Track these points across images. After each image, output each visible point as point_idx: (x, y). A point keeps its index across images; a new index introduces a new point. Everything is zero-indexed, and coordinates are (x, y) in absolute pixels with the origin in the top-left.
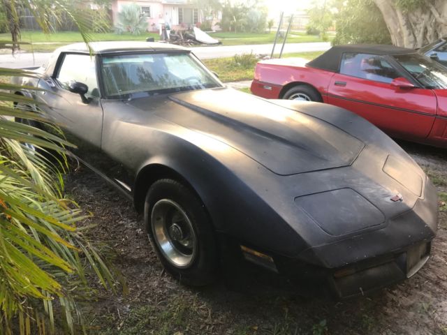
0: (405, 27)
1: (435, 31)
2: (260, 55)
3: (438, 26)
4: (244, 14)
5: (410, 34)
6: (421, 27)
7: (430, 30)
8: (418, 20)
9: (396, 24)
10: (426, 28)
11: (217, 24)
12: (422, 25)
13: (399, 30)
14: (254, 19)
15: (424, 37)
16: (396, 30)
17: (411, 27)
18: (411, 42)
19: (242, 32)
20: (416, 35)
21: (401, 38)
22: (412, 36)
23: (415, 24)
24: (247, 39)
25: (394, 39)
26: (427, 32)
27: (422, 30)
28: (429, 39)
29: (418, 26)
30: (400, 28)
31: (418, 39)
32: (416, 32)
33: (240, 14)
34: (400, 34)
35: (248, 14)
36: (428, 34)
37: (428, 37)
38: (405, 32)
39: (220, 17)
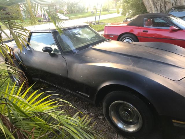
0: (153, 5)
1: (165, 5)
2: (90, 22)
3: (165, 3)
4: (76, 6)
5: (155, 7)
6: (159, 4)
7: (163, 5)
8: (157, 1)
9: (149, 4)
10: (161, 4)
11: (66, 11)
12: (159, 3)
13: (150, 6)
14: (81, 7)
15: (161, 8)
16: (149, 6)
17: (155, 4)
18: (156, 11)
19: (76, 13)
20: (157, 8)
21: (151, 10)
22: (156, 8)
23: (156, 3)
24: (79, 16)
25: (148, 10)
26: (161, 6)
27: (159, 5)
28: (162, 9)
29: (158, 4)
30: (151, 5)
31: (158, 9)
32: (157, 6)
33: (74, 6)
34: (151, 7)
35: (77, 5)
36: (162, 7)
37: (162, 8)
38: (153, 7)
39: (66, 8)
